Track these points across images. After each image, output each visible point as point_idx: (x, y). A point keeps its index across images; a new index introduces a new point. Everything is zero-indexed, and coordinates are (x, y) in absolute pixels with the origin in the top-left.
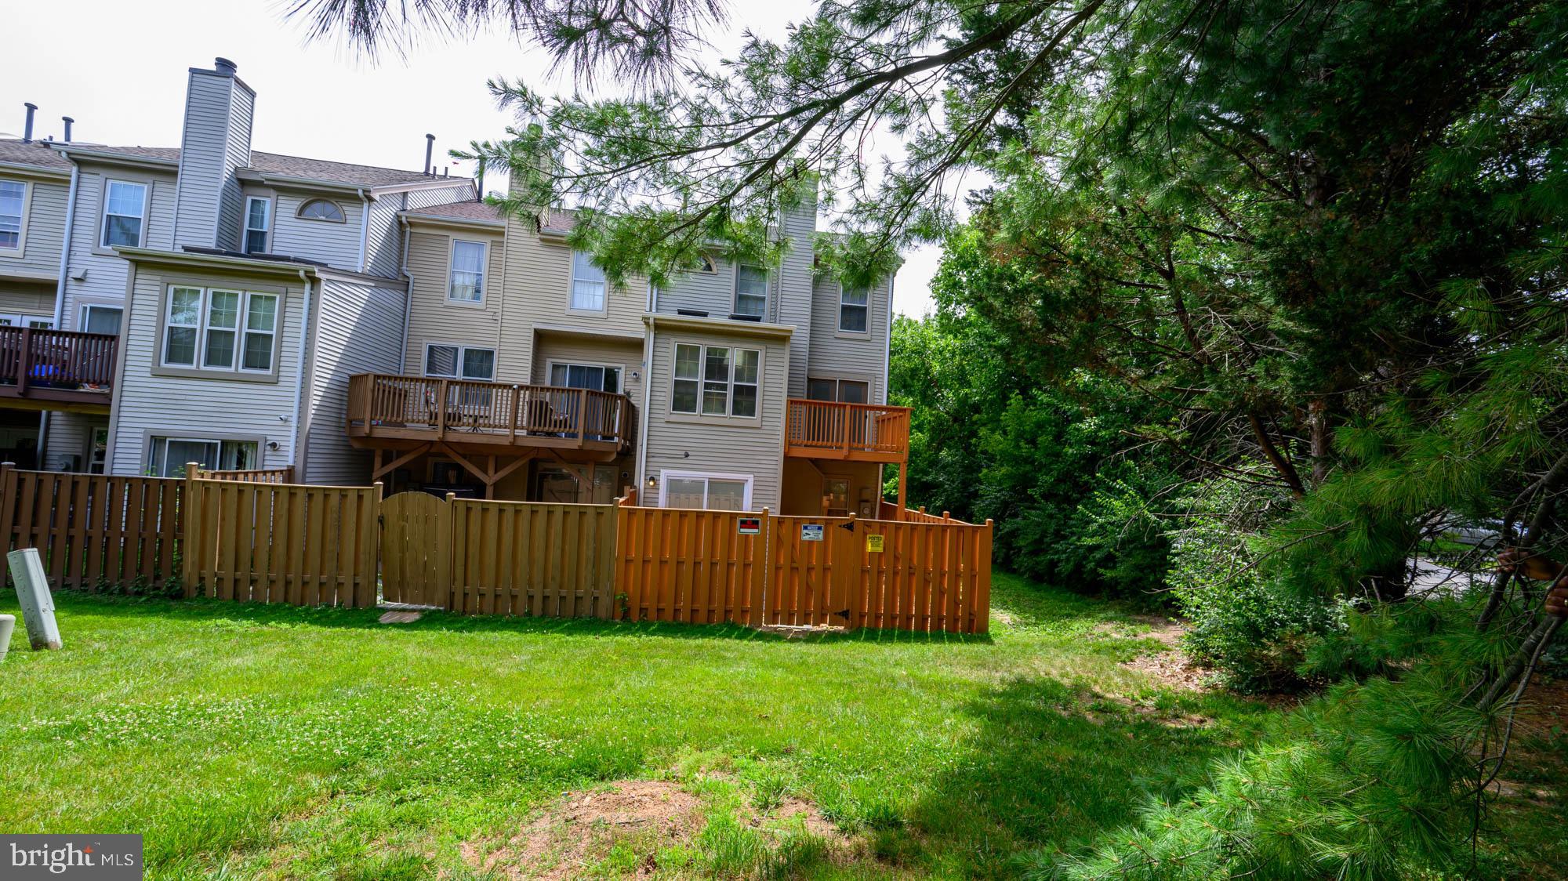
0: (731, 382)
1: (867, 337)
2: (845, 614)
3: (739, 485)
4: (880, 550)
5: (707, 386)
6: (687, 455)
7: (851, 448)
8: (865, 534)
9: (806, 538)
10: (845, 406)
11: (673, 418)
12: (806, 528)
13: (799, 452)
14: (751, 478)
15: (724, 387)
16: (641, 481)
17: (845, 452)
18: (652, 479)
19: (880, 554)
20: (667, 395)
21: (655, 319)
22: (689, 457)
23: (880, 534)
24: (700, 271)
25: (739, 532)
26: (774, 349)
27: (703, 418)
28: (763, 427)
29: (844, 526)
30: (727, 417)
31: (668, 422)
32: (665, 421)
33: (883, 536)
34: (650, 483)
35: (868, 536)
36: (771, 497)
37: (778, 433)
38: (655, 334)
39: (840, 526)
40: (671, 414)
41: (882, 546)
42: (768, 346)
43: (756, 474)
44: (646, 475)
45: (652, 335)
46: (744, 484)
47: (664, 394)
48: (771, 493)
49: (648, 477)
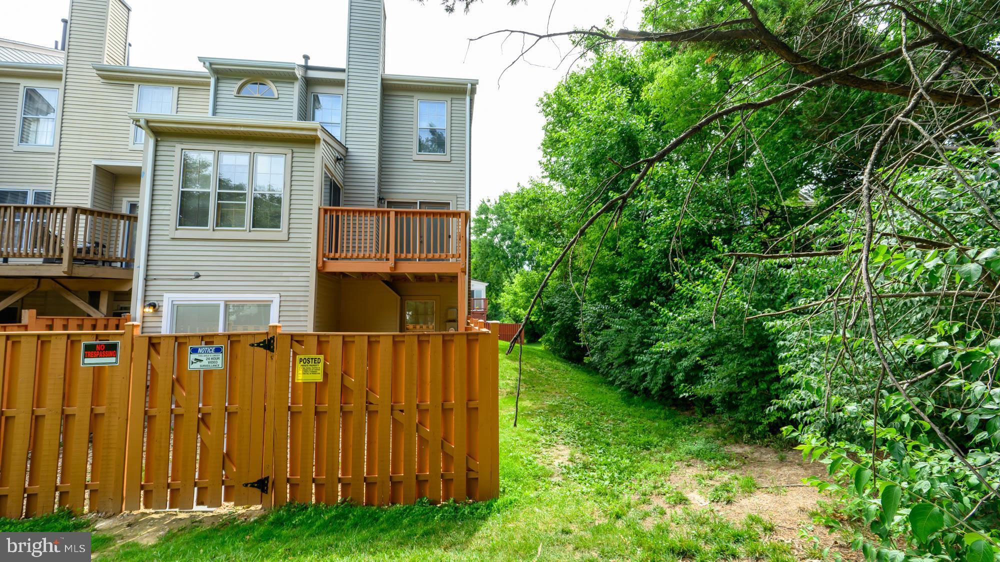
0: (250, 190)
1: (447, 158)
2: (262, 485)
4: (319, 378)
5: (220, 196)
6: (198, 276)
7: (397, 260)
8: (293, 354)
9: (197, 366)
11: (179, 234)
12: (195, 351)
13: (334, 267)
15: (243, 197)
16: (137, 308)
17: (391, 263)
18: (153, 305)
19: (317, 384)
20: (170, 208)
21: (147, 122)
22: (200, 278)
23: (320, 354)
24: (259, 96)
25: (84, 364)
26: (301, 153)
27: (216, 233)
28: (291, 240)
29: (258, 345)
30: (247, 231)
31: (173, 239)
32: (168, 238)
33: (322, 357)
34: (149, 310)
35: (298, 357)
36: (302, 318)
37: (308, 245)
38: (157, 141)
39: (252, 345)
40: (177, 229)
41: (321, 371)
42: (295, 150)
43: (282, 294)
44: (145, 301)
45: (151, 142)
46: (269, 306)
47: (167, 207)
48: (302, 313)
49: (147, 303)
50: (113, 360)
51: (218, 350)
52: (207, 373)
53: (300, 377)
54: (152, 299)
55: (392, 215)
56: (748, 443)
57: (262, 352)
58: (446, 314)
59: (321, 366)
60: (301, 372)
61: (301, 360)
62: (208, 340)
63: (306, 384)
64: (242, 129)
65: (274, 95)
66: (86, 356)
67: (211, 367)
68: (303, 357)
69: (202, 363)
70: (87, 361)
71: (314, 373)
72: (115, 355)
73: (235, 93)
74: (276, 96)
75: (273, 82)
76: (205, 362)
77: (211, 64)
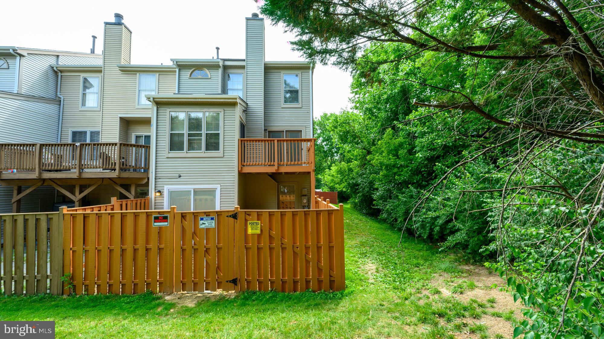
0: (204, 132)
1: (300, 106)
2: (234, 282)
3: (212, 192)
4: (258, 232)
5: (189, 135)
6: (180, 176)
7: (279, 165)
8: (246, 220)
9: (203, 226)
10: (274, 140)
11: (170, 155)
12: (202, 219)
13: (246, 170)
14: (218, 187)
15: (200, 135)
16: (152, 194)
17: (276, 167)
18: (159, 192)
19: (258, 235)
20: (165, 142)
21: (154, 99)
22: (181, 178)
23: (258, 220)
24: (201, 77)
25: (154, 225)
26: (229, 110)
27: (188, 154)
28: (225, 157)
29: (230, 216)
30: (202, 153)
31: (168, 158)
32: (165, 157)
33: (259, 222)
34: (158, 194)
35: (249, 222)
36: (232, 197)
37: (234, 159)
38: (157, 108)
39: (228, 216)
40: (169, 153)
41: (259, 229)
42: (225, 109)
43: (222, 185)
44: (155, 190)
45: (155, 108)
46: (215, 191)
47: (164, 142)
48: (232, 195)
49: (157, 191)
50: (166, 223)
51: (212, 219)
52: (208, 230)
53: (250, 231)
54: (159, 189)
55: (276, 142)
56: (472, 264)
57: (232, 219)
58: (301, 192)
59: (259, 226)
60: (250, 229)
61: (250, 223)
62: (207, 214)
63: (253, 235)
64: (199, 100)
65: (208, 76)
66: (155, 222)
67: (209, 227)
68: (251, 222)
69: (206, 225)
70: (156, 224)
71: (256, 229)
72: (167, 221)
73: (189, 76)
74: (210, 77)
75: (208, 69)
76: (207, 225)
77: (177, 62)
